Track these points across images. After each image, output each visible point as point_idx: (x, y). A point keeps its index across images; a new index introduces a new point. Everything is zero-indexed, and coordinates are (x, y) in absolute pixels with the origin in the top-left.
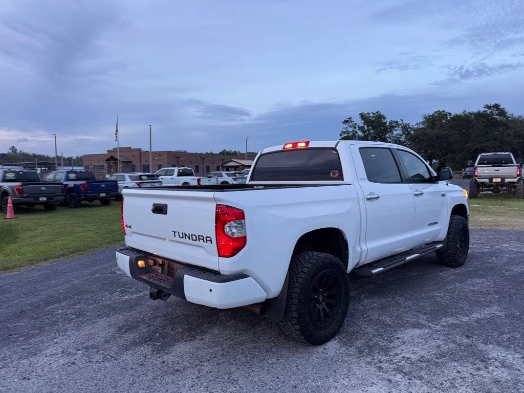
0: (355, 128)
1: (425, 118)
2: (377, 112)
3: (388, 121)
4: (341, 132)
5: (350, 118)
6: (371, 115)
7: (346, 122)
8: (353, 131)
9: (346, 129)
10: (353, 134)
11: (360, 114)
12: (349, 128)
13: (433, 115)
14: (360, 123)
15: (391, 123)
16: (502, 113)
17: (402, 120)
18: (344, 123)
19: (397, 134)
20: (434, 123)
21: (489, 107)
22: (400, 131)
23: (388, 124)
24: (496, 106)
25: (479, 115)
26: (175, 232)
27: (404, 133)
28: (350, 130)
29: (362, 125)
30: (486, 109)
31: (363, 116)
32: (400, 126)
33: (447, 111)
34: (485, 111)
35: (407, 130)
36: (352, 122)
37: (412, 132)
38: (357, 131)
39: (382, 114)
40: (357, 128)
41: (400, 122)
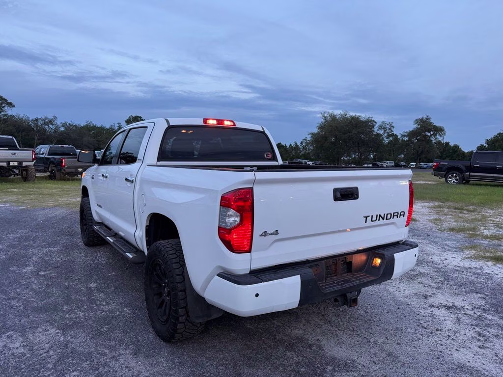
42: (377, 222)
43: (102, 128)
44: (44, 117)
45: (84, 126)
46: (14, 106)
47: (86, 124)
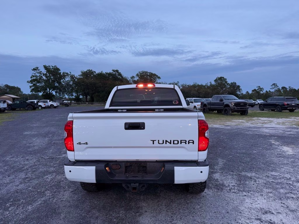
0: (41, 74)
1: (82, 73)
2: (55, 66)
3: (62, 71)
4: (31, 75)
5: (37, 68)
6: (51, 67)
7: (34, 69)
8: (40, 76)
9: (35, 74)
10: (40, 78)
11: (43, 66)
12: (36, 74)
13: (86, 72)
14: (44, 71)
15: (64, 73)
16: (120, 74)
17: (70, 72)
18: (33, 70)
19: (68, 80)
20: (87, 76)
21: (114, 71)
22: (70, 79)
23: (62, 74)
24: (117, 71)
25: (110, 74)
26: (153, 141)
27: (72, 80)
28: (38, 75)
29: (46, 73)
30: (113, 72)
31: (45, 67)
32: (69, 76)
33: (93, 70)
34: (112, 73)
35: (73, 78)
36: (39, 70)
37: (76, 80)
38: (42, 76)
39: (58, 68)
40: (42, 75)
41: (69, 73)
42: (164, 145)
43: (202, 86)
44: (173, 82)
45: (193, 85)
46: (160, 78)
47: (193, 84)
